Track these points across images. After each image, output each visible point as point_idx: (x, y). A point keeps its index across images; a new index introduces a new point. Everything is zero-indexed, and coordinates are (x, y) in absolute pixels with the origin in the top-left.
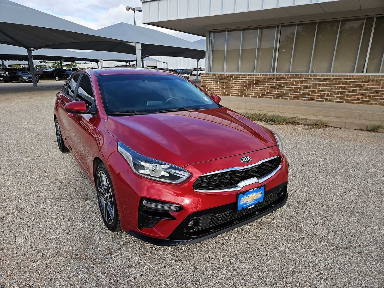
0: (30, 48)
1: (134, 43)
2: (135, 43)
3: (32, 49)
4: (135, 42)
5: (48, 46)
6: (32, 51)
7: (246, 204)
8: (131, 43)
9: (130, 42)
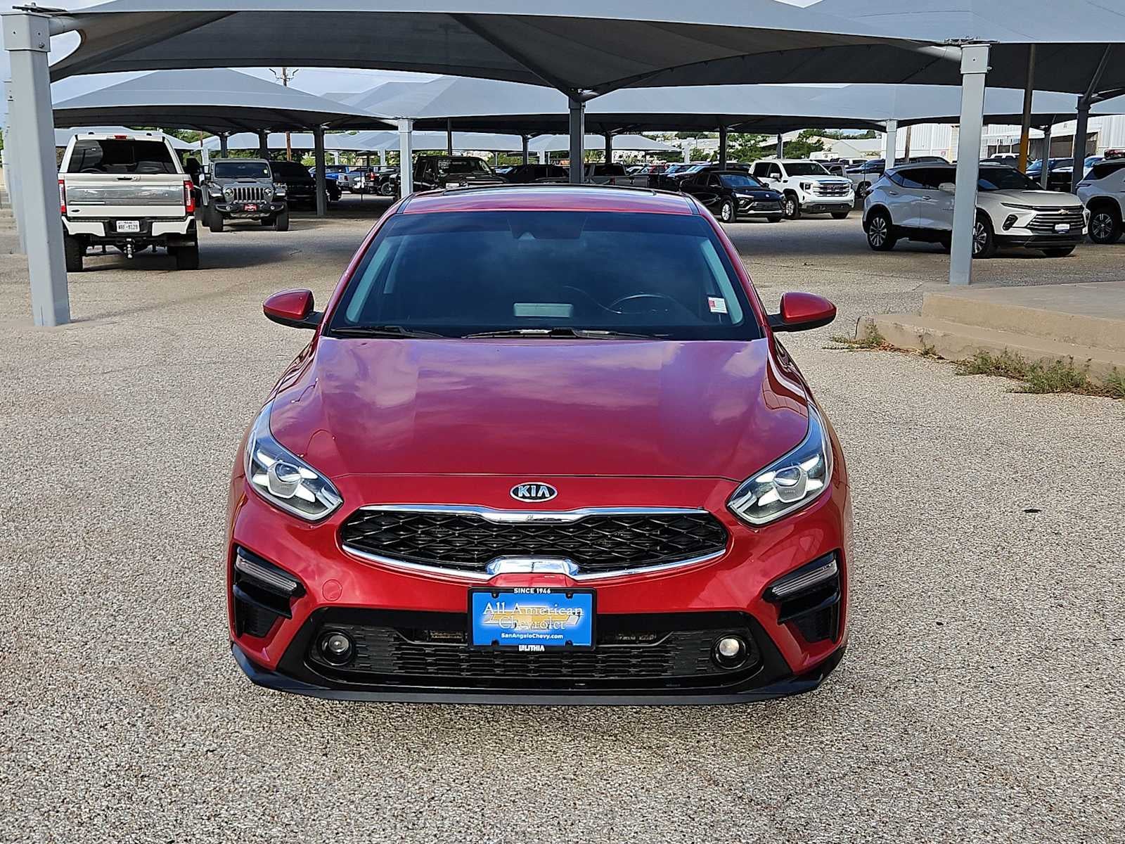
0: (579, 91)
1: (955, 43)
2: (959, 46)
3: (587, 92)
4: (960, 43)
5: (640, 77)
6: (584, 101)
7: (508, 631)
8: (943, 49)
9: (938, 41)
